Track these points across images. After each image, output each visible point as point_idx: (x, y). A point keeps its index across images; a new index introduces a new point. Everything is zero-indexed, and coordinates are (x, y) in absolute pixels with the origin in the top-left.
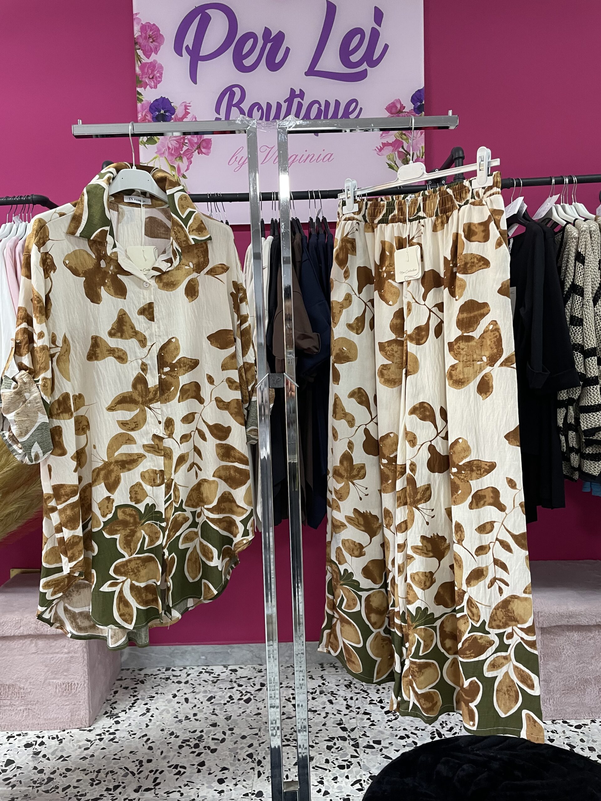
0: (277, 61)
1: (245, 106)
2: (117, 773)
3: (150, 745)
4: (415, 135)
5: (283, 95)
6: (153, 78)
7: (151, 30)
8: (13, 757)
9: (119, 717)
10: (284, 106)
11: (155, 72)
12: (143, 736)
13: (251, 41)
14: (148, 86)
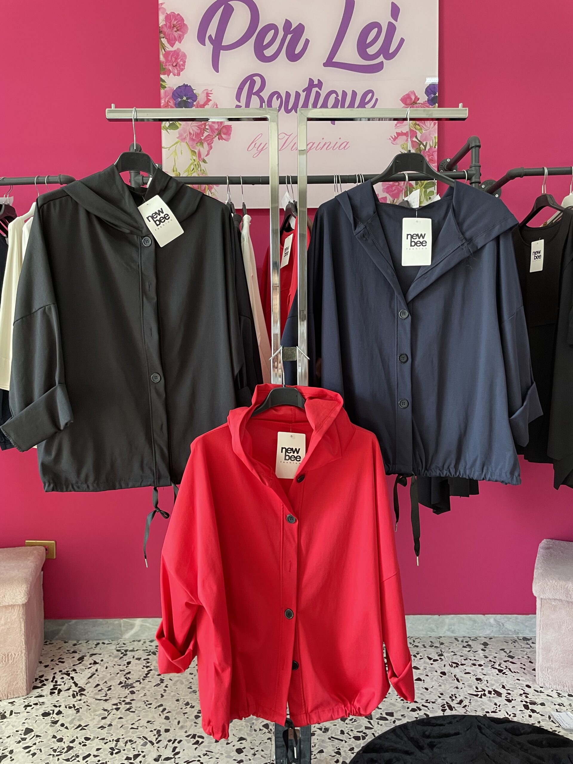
0: (297, 52)
1: (265, 94)
2: (136, 742)
3: (167, 715)
4: (428, 125)
5: (301, 85)
6: (176, 66)
7: (175, 20)
8: (32, 726)
9: (134, 687)
10: (303, 95)
11: (179, 61)
12: (159, 706)
13: (273, 31)
14: (171, 73)
